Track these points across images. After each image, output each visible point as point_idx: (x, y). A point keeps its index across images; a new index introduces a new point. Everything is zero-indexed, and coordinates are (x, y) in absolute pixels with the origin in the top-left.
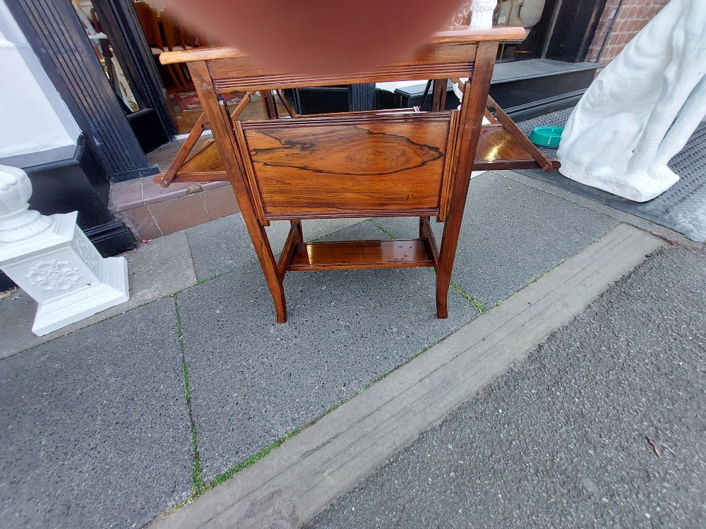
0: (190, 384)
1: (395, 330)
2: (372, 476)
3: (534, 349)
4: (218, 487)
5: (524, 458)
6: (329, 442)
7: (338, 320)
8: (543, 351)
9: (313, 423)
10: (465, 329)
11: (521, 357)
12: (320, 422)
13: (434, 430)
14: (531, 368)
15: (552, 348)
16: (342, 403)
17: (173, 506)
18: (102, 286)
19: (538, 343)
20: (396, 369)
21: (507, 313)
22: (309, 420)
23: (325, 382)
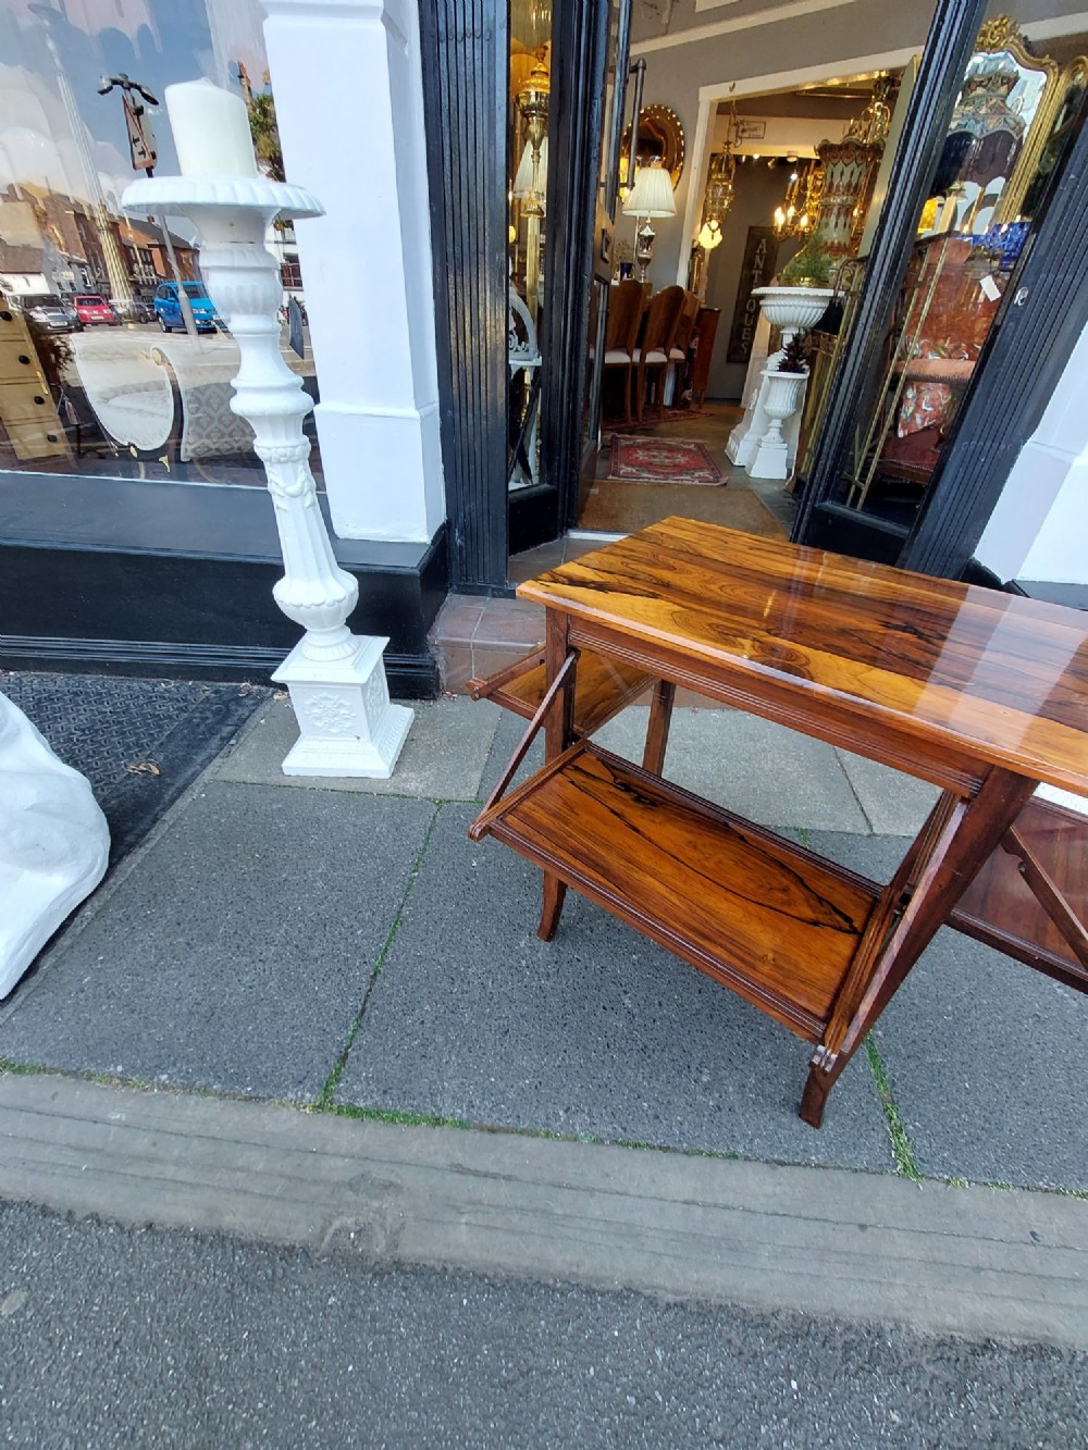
0: (390, 951)
1: (705, 1079)
2: (518, 1282)
3: (967, 1337)
4: (342, 1119)
6: (494, 1176)
7: (625, 992)
8: (985, 1361)
9: (492, 1131)
10: (839, 1176)
11: (922, 1328)
12: (501, 1138)
13: (652, 1302)
14: (930, 1369)
16: (547, 1135)
17: (291, 1101)
18: (370, 745)
19: (990, 1335)
20: (660, 1148)
21: (959, 1215)
22: (488, 1122)
23: (544, 1083)
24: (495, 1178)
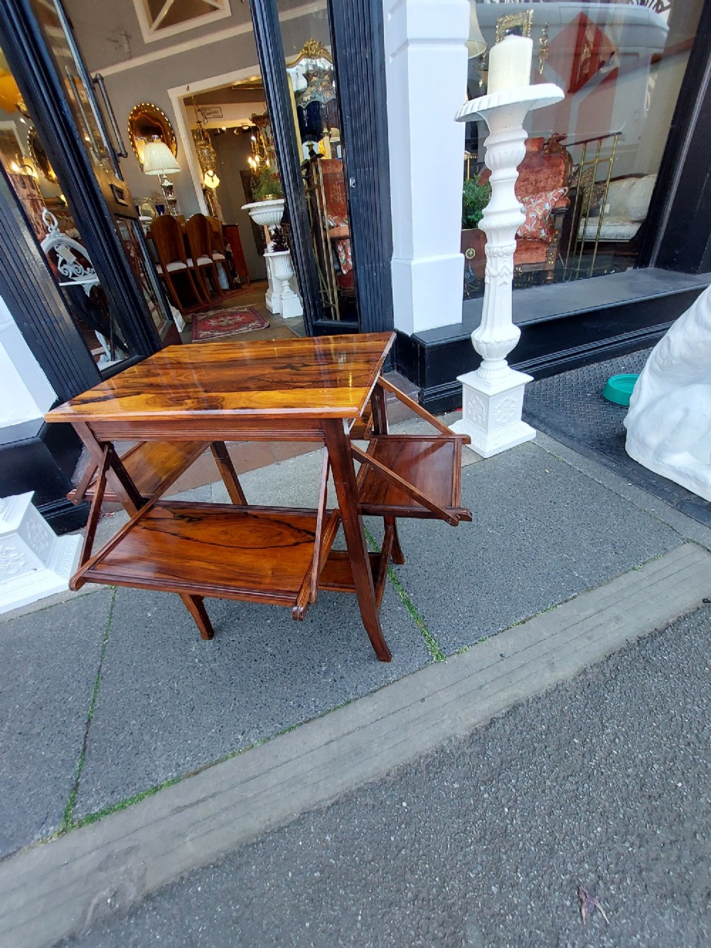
0: (97, 700)
1: (324, 669)
2: (234, 854)
3: (482, 724)
4: (84, 828)
5: (408, 876)
6: (204, 800)
7: (267, 645)
8: (492, 730)
9: (196, 773)
10: (406, 680)
11: (462, 733)
12: (201, 775)
13: (319, 812)
14: (469, 751)
15: (507, 727)
16: (233, 755)
17: (39, 840)
19: (491, 717)
20: (305, 722)
21: (467, 666)
22: (192, 770)
23: (224, 725)
24: (204, 801)
